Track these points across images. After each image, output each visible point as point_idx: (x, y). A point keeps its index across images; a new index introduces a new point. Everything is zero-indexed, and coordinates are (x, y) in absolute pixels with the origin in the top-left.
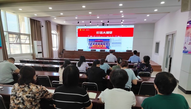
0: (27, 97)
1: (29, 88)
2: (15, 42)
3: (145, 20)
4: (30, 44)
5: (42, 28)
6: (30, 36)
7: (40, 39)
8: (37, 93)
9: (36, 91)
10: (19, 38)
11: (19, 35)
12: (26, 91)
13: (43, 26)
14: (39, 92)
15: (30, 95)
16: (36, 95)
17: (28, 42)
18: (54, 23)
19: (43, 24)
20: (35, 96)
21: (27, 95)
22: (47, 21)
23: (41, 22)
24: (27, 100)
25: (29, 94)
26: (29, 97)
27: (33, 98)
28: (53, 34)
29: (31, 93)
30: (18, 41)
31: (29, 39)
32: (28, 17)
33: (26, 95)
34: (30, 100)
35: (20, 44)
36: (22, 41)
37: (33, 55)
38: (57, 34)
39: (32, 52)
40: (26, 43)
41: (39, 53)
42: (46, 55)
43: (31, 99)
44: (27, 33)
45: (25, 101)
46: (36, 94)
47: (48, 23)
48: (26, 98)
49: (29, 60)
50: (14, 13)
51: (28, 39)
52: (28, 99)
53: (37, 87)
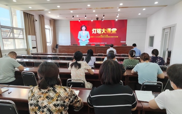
0: (55, 105)
1: (55, 92)
2: (8, 37)
3: (140, 14)
4: (23, 39)
5: (36, 22)
6: (23, 30)
7: (34, 34)
8: (67, 98)
9: (65, 95)
10: (13, 32)
11: (12, 29)
12: (52, 98)
13: (36, 21)
14: (69, 96)
15: (58, 102)
16: (66, 101)
17: (21, 36)
18: (48, 18)
19: (37, 18)
20: (64, 102)
21: (55, 102)
22: (41, 16)
23: (34, 16)
24: (55, 110)
25: (57, 100)
26: (58, 105)
27: (62, 105)
28: (46, 29)
29: (59, 99)
30: (11, 36)
31: (23, 34)
32: (21, 10)
33: (53, 104)
34: (59, 110)
35: (14, 38)
36: (16, 36)
37: (27, 50)
38: (51, 29)
39: (26, 47)
40: (19, 38)
41: (33, 48)
42: (40, 50)
43: (61, 108)
44: (21, 27)
45: (53, 112)
46: (65, 99)
47: (42, 17)
48: (54, 108)
49: (25, 55)
50: (7, 5)
51: (21, 33)
52: (57, 108)
53: (65, 89)
